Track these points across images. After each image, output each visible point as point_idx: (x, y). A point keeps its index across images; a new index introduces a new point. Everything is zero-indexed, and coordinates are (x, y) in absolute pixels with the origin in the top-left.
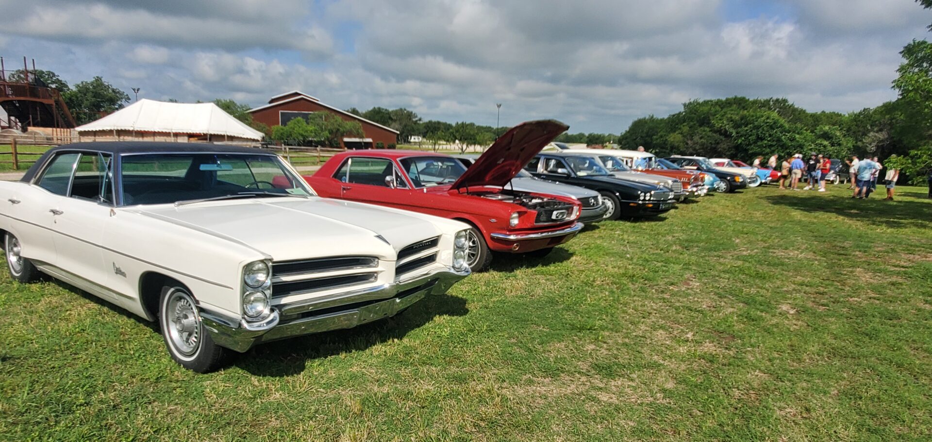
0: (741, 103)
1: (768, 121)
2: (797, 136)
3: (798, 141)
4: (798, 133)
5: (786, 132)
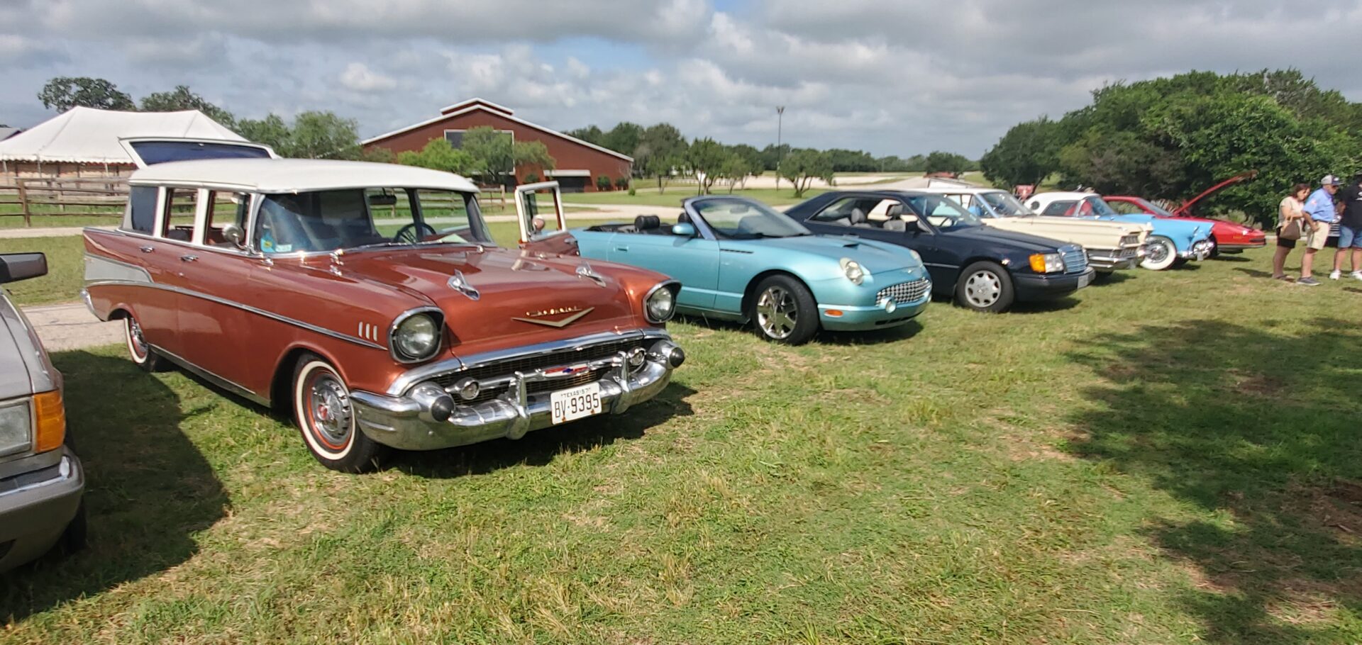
0: (1201, 83)
1: (1253, 114)
2: (1316, 143)
3: (1317, 153)
4: (1318, 138)
5: (1294, 135)
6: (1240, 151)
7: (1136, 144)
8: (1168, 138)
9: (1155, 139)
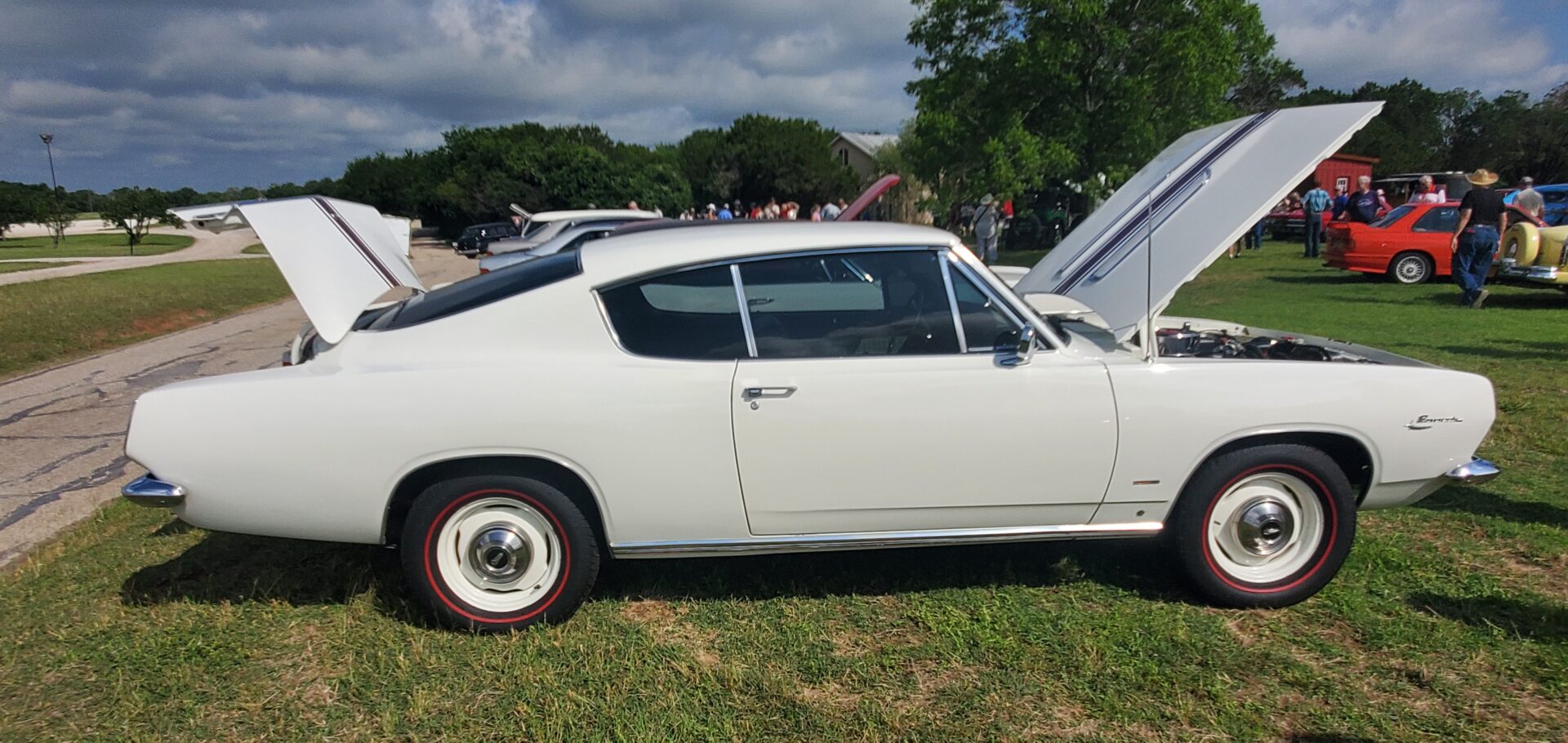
0: (536, 133)
1: (587, 160)
6: (584, 186)
7: (508, 181)
8: (532, 177)
9: (521, 177)
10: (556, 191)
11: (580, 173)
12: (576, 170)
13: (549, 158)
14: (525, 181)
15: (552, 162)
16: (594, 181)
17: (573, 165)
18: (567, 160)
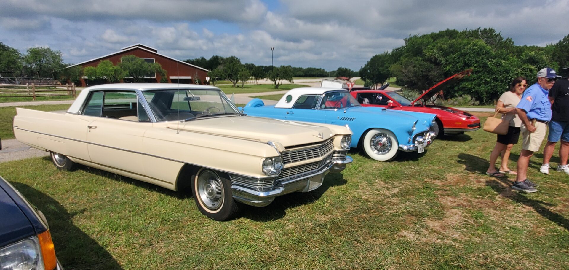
0: (451, 34)
1: (475, 47)
2: (503, 61)
5: (493, 58)
7: (422, 63)
8: (436, 60)
9: (430, 60)
10: (448, 68)
11: (467, 57)
12: (465, 55)
13: (450, 47)
14: (431, 62)
15: (451, 50)
16: (477, 62)
17: (463, 51)
18: (460, 48)
